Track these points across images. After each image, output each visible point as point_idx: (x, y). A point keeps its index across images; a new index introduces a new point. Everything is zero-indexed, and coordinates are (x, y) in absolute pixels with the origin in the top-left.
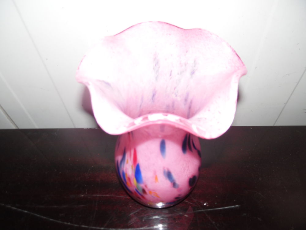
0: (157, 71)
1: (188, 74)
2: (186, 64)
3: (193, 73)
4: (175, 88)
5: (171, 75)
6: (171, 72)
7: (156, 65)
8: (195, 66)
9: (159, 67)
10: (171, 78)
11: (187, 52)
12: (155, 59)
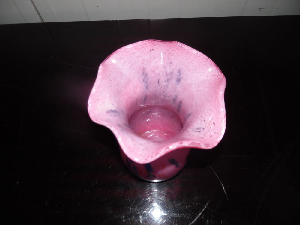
0: (147, 82)
1: (174, 81)
2: (171, 74)
3: (179, 80)
4: (163, 92)
5: (159, 83)
6: (159, 80)
7: (145, 78)
8: (180, 75)
9: (148, 79)
10: (159, 85)
11: (171, 64)
12: (143, 73)
